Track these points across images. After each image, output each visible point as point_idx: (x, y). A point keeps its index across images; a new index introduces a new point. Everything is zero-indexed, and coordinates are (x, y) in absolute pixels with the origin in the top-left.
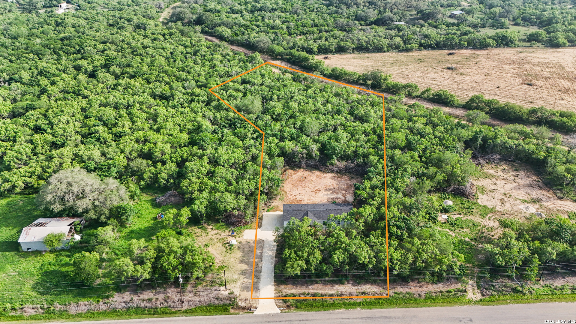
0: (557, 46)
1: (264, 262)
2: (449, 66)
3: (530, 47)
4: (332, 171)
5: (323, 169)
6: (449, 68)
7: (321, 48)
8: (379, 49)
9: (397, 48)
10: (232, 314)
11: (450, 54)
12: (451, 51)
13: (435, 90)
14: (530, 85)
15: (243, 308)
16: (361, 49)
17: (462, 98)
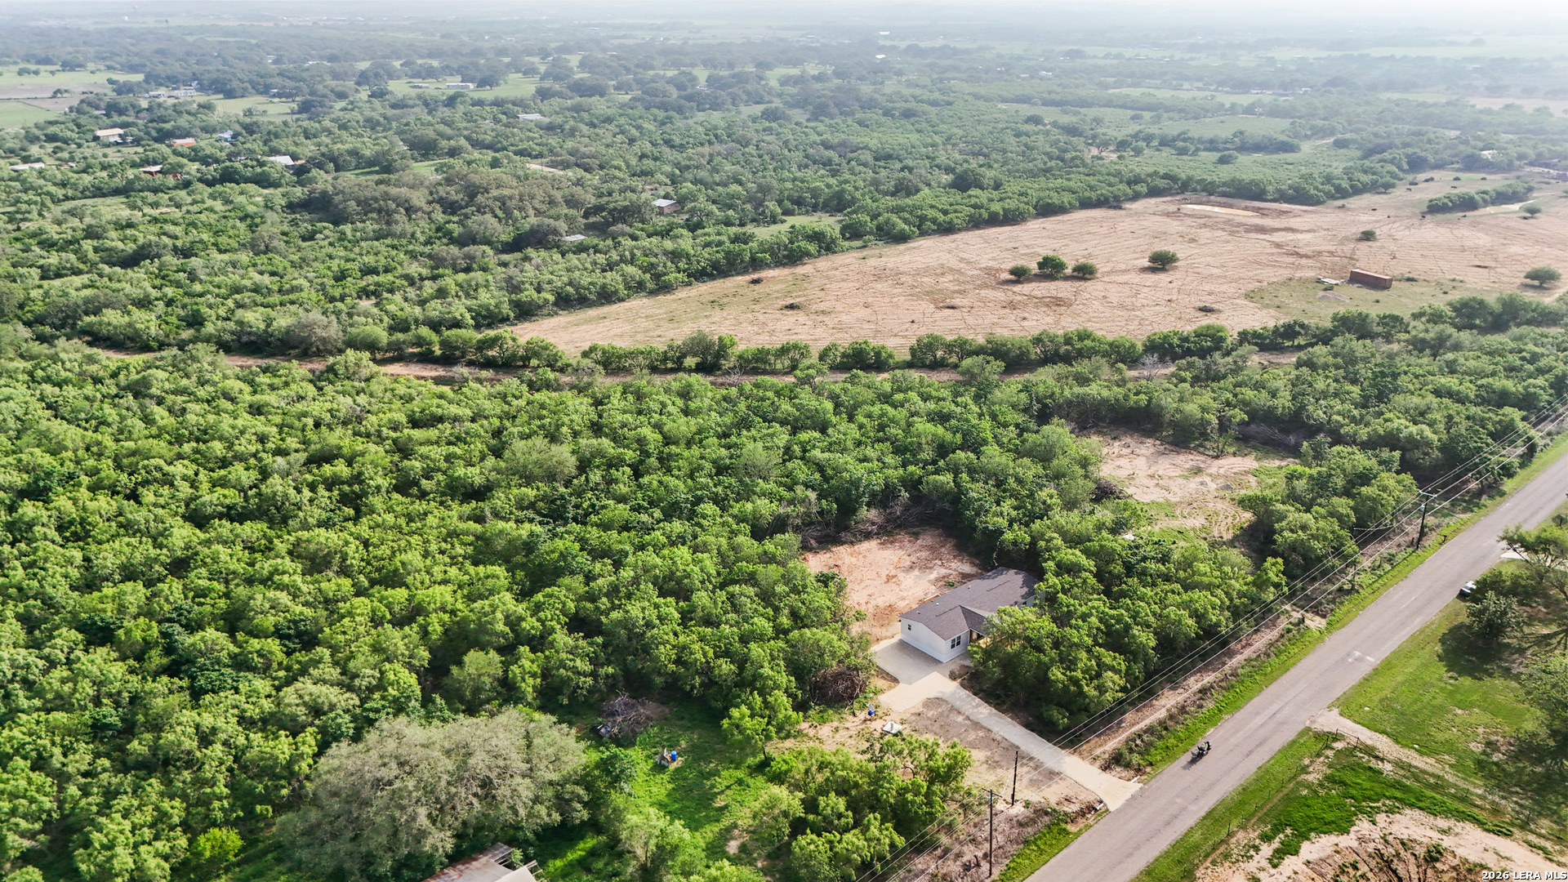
0: (902, 238)
1: (995, 729)
2: (790, 301)
3: (864, 247)
4: (868, 536)
5: (849, 537)
6: (792, 307)
7: (478, 314)
8: (606, 297)
9: (639, 288)
10: (1079, 834)
11: (756, 282)
12: (755, 276)
13: (845, 342)
14: (953, 308)
15: (1082, 813)
16: (567, 301)
17: (899, 346)
